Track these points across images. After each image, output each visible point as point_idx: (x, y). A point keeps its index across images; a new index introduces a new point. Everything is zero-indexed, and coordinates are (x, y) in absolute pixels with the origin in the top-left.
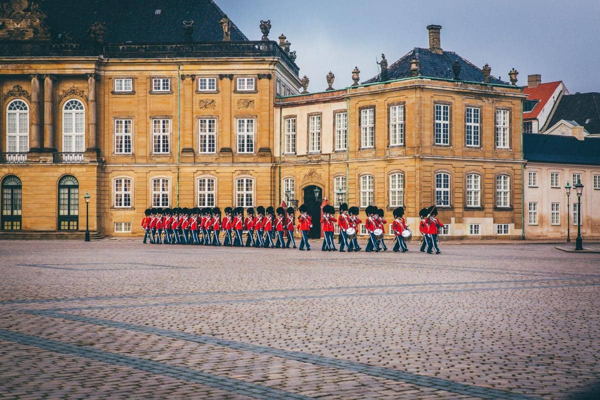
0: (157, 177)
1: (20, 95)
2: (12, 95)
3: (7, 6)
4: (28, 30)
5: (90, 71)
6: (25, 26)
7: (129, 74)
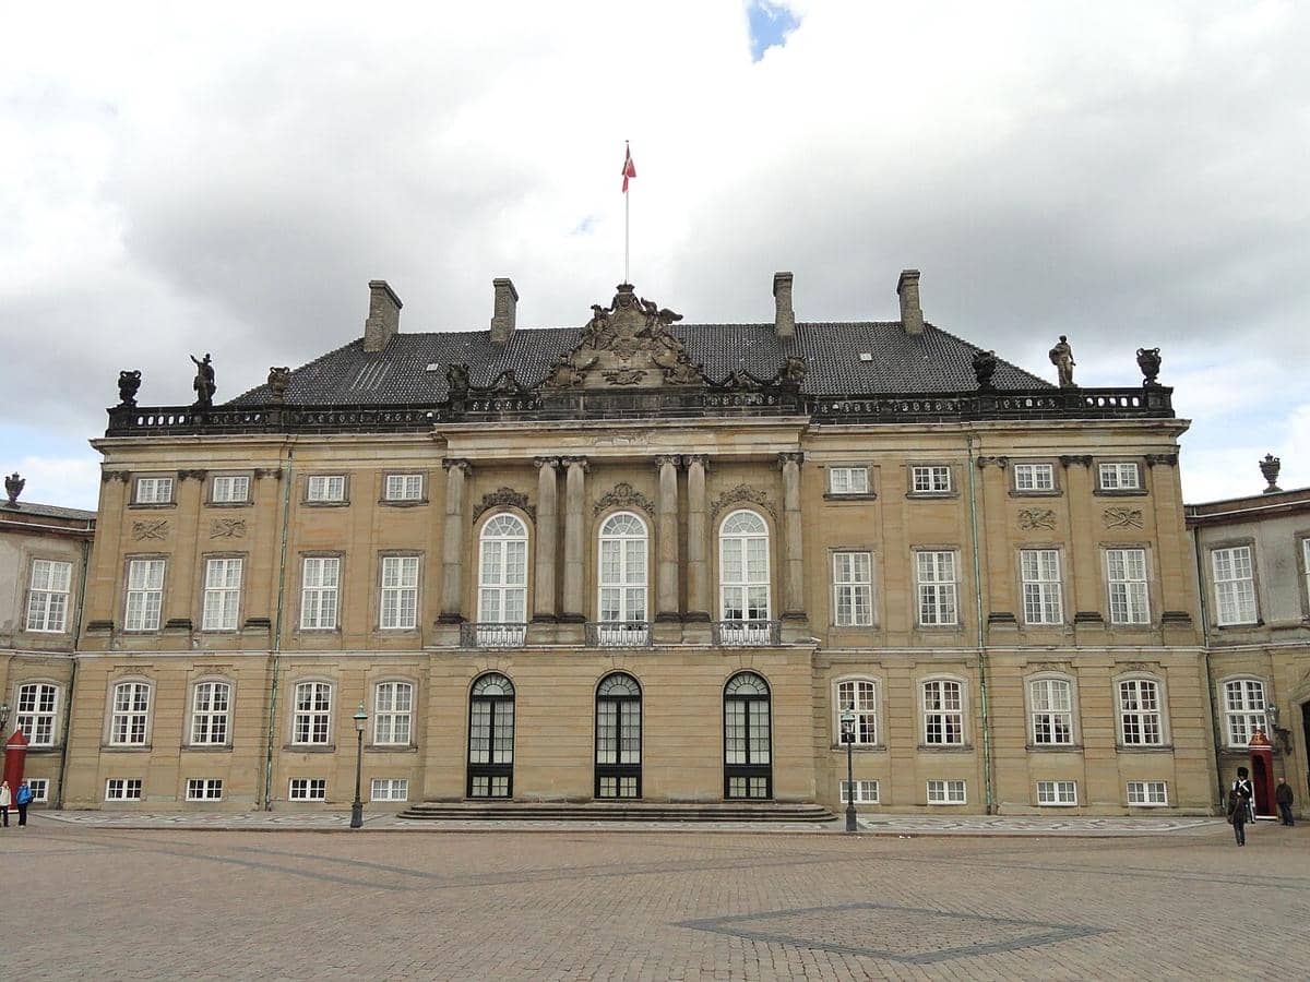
0: (931, 677)
1: (629, 502)
2: (612, 502)
3: (604, 326)
4: (648, 371)
5: (788, 449)
6: (642, 365)
7: (861, 457)
